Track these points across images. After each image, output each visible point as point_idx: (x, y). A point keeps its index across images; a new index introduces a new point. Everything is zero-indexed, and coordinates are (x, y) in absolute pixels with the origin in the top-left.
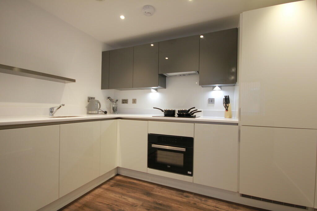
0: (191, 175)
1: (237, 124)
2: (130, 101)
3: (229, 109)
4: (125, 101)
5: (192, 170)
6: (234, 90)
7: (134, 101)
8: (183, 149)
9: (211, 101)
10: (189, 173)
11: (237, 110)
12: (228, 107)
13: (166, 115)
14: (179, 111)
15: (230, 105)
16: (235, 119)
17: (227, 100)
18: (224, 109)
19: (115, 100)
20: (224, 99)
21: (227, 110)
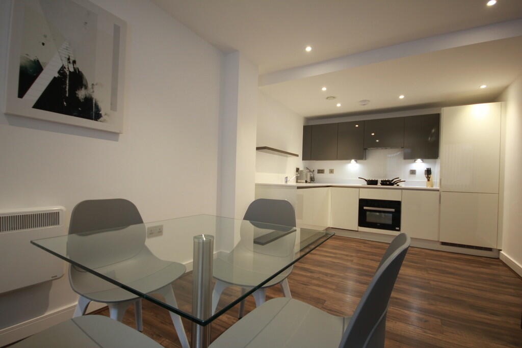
0: (399, 230)
1: (438, 190)
2: (327, 171)
3: (430, 179)
4: (321, 171)
5: (399, 226)
6: (435, 162)
7: (331, 171)
8: (393, 210)
9: (413, 172)
10: (397, 228)
11: (438, 181)
12: (429, 178)
13: (368, 184)
14: (382, 181)
15: (432, 176)
16: (437, 187)
17: (428, 172)
18: (426, 180)
19: (312, 170)
20: (425, 170)
21: (429, 180)
